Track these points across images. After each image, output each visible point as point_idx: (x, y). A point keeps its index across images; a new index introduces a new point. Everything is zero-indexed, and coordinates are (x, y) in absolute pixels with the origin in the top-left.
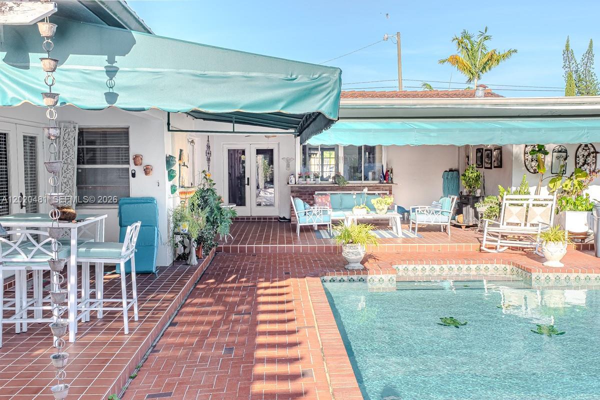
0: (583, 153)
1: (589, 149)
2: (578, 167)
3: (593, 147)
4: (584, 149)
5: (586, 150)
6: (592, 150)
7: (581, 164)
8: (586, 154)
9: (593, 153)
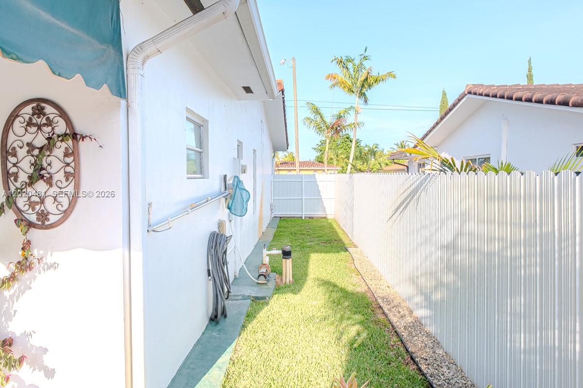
0: (28, 138)
1: (49, 123)
2: (13, 189)
3: (63, 114)
4: (30, 123)
5: (39, 127)
6: (61, 127)
7: (23, 177)
8: (40, 141)
9: (64, 137)
